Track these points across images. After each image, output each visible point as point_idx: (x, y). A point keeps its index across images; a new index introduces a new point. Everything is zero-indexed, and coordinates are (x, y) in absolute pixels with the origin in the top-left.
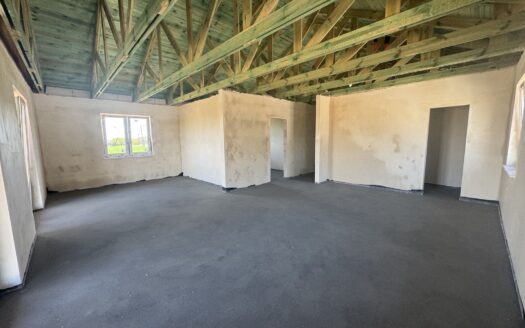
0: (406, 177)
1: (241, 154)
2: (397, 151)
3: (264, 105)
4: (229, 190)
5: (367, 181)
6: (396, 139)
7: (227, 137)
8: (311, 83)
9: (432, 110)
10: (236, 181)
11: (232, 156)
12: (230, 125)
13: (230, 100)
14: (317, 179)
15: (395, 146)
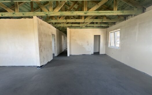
0: (90, 51)
1: (44, 48)
2: (88, 45)
3: (50, 28)
4: (41, 66)
5: (81, 54)
6: (88, 42)
7: (39, 41)
8: (68, 23)
9: (94, 35)
10: (43, 62)
11: (42, 50)
12: (40, 35)
13: (40, 23)
14: (68, 55)
15: (87, 44)
